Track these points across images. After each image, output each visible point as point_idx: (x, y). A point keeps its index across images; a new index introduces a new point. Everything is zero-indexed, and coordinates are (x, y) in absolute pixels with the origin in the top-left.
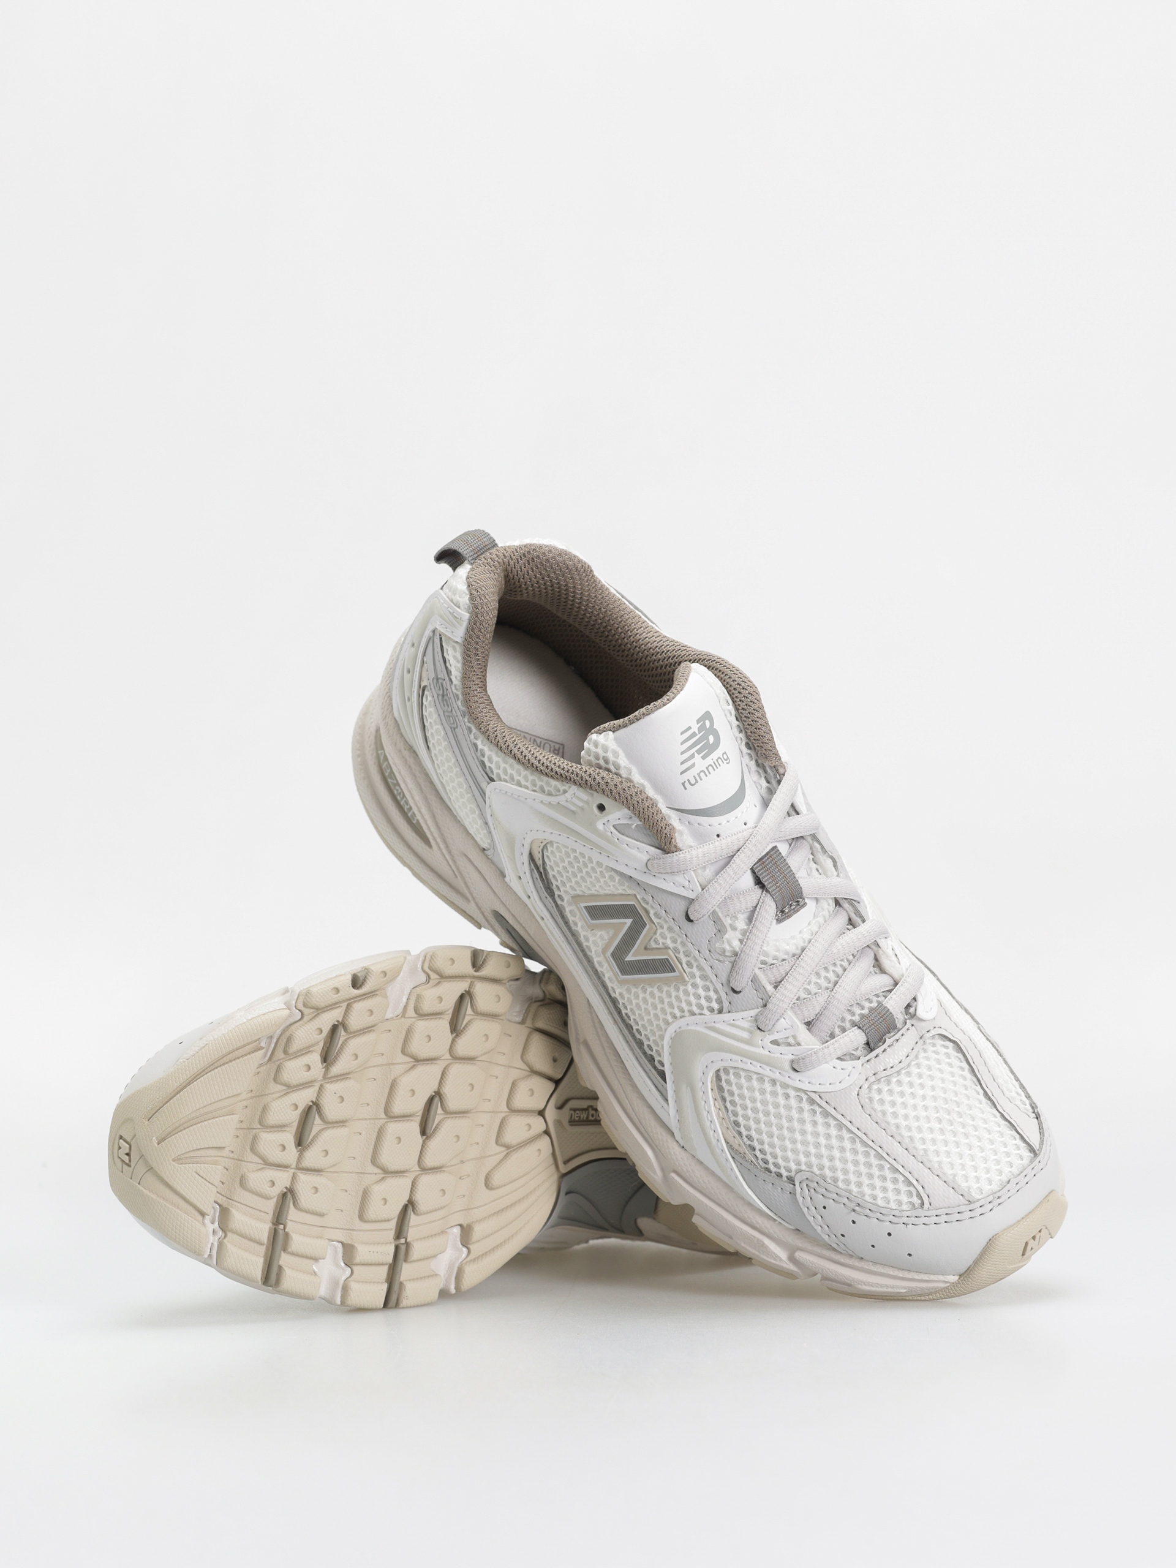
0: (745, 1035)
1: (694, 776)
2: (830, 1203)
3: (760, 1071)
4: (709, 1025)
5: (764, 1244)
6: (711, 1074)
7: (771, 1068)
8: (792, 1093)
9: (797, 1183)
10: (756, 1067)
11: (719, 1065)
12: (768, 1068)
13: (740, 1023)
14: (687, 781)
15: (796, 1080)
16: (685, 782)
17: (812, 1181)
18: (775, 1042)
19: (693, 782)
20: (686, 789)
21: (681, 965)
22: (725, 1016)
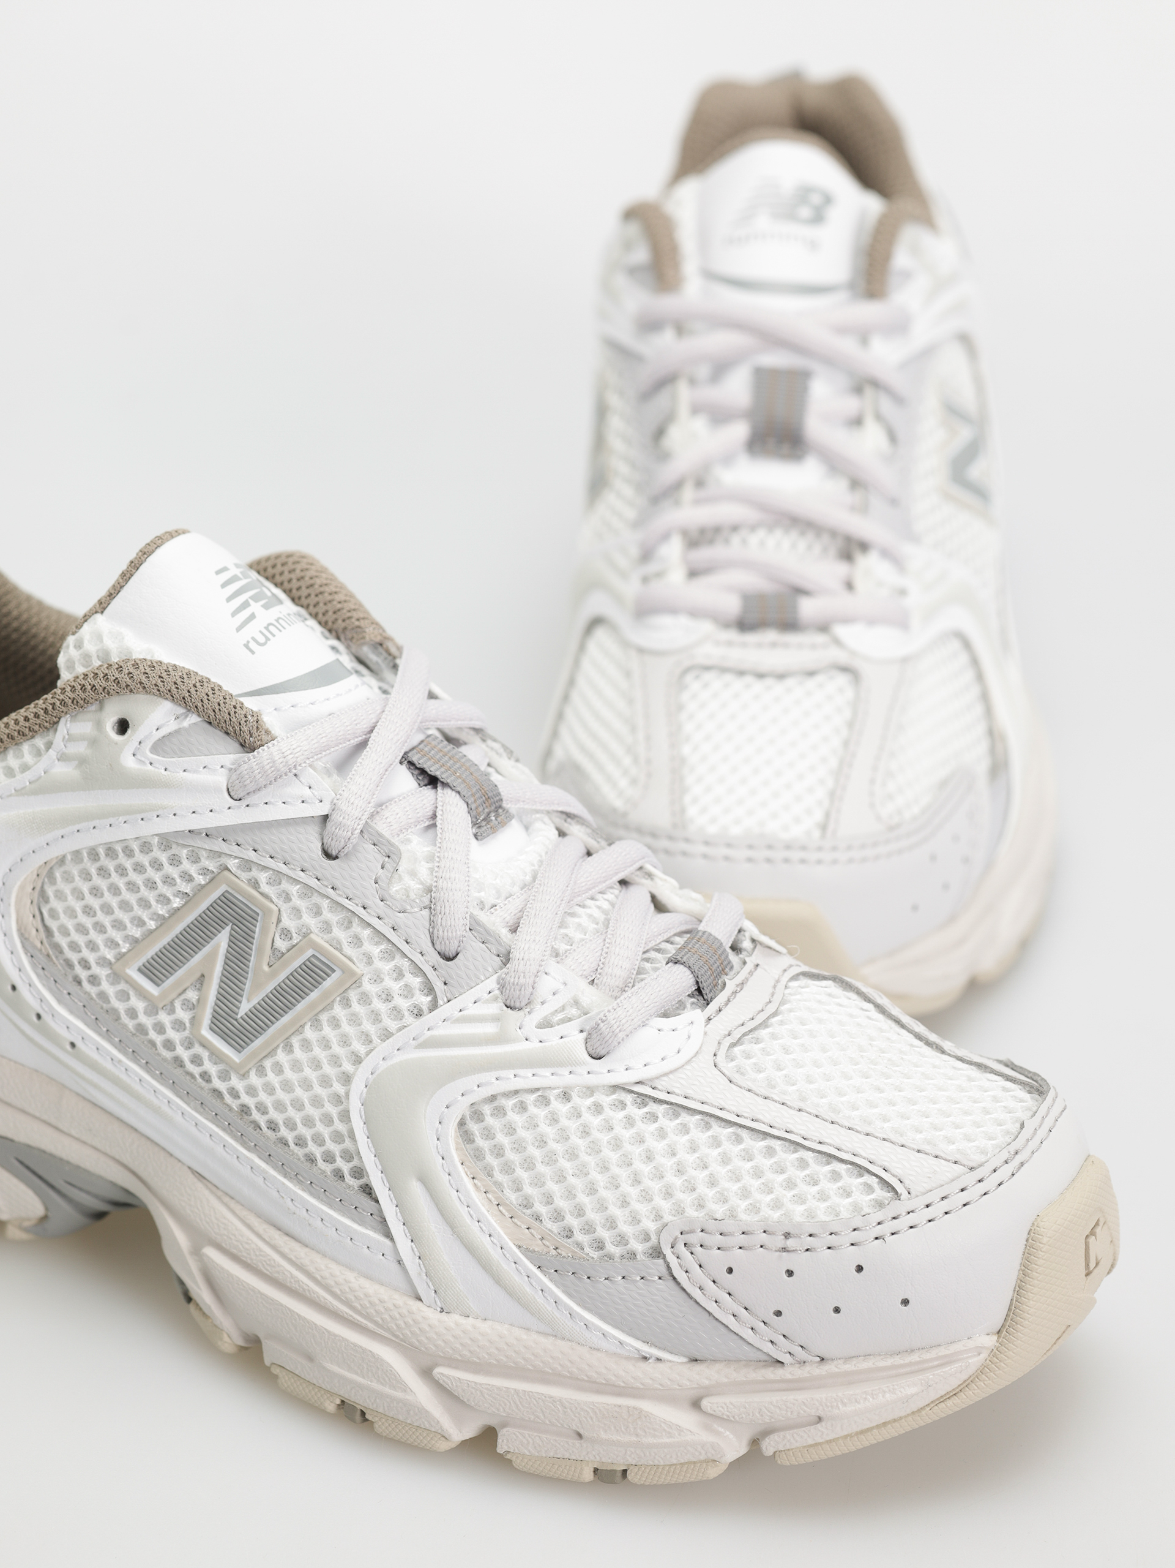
0: (490, 1029)
1: (261, 632)
2: (736, 1258)
3: (536, 1082)
4: (421, 1040)
5: (641, 1411)
6: (451, 1131)
7: (552, 1070)
8: (606, 1100)
9: (667, 1251)
10: (526, 1079)
11: (461, 1108)
12: (547, 1072)
13: (473, 1010)
14: (251, 641)
15: (603, 1073)
16: (248, 642)
17: (691, 1232)
18: (546, 1024)
19: (262, 640)
20: (253, 652)
21: (340, 950)
22: (444, 1010)
